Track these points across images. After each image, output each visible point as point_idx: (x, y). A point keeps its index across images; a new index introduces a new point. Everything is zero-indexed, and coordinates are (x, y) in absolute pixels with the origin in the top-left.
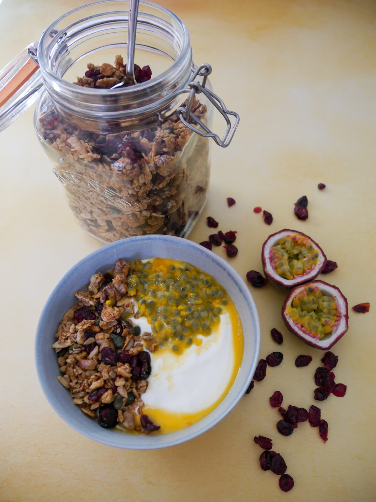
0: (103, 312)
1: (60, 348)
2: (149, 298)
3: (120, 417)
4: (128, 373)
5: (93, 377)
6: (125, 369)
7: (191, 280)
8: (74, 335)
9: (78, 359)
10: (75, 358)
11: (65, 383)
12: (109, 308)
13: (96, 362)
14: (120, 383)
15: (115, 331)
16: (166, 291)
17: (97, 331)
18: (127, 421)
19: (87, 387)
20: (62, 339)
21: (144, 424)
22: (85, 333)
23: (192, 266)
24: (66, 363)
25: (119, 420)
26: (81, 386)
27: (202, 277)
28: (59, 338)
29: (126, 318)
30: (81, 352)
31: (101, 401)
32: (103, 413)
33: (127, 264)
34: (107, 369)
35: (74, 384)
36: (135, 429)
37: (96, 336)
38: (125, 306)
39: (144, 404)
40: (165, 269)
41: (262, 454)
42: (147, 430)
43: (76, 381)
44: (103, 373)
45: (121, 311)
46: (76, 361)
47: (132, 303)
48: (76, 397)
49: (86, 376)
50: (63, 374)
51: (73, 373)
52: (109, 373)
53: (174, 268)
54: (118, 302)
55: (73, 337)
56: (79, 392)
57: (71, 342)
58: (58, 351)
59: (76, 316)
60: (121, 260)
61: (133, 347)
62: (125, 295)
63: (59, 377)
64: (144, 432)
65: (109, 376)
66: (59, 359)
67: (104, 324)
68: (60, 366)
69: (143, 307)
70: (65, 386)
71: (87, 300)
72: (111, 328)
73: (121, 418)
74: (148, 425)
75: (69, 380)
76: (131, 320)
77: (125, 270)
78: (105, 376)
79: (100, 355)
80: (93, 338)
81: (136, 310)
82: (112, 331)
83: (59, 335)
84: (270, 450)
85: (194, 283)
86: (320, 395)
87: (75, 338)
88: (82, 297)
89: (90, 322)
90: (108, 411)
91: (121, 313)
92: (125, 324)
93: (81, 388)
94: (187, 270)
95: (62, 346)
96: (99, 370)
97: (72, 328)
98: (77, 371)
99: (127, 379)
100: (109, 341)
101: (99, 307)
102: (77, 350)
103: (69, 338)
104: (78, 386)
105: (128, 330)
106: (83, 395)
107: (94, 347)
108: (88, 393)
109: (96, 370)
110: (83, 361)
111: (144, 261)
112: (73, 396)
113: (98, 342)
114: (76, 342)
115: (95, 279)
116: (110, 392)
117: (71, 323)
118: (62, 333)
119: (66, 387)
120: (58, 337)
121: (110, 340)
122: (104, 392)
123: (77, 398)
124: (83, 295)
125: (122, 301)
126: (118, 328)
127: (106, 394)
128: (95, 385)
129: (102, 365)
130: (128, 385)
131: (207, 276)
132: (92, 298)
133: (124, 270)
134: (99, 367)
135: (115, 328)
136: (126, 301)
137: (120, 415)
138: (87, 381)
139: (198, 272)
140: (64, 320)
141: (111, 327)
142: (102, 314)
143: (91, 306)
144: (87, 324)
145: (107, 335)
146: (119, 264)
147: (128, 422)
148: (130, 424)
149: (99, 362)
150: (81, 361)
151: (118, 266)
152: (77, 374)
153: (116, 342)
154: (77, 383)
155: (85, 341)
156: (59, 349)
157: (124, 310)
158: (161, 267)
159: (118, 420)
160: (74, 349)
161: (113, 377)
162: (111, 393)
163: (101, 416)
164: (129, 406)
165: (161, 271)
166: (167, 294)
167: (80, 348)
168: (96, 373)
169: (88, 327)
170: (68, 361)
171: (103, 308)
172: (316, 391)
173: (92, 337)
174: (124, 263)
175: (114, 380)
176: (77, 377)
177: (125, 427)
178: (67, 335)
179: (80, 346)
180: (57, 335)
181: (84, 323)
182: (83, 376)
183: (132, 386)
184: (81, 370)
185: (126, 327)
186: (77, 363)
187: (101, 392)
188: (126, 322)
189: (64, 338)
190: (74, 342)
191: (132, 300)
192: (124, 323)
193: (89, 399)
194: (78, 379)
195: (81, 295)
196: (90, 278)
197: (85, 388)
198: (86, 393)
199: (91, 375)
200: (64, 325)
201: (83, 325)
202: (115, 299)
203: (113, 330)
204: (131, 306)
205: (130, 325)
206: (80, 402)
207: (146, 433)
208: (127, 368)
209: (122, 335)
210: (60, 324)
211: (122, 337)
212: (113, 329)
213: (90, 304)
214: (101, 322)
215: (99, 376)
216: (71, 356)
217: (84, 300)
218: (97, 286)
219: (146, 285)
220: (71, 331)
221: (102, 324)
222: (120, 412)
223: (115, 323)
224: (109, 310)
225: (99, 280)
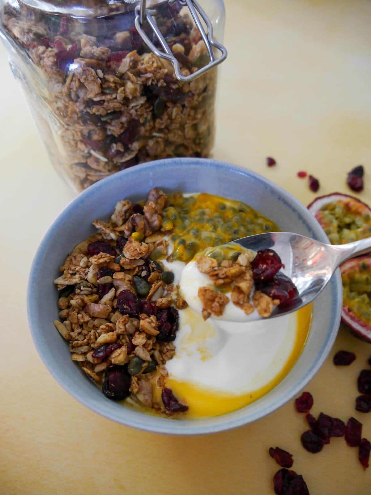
0: (126, 247)
1: (65, 285)
2: (190, 239)
3: (134, 385)
4: (154, 328)
5: (103, 326)
6: (150, 323)
7: (246, 223)
8: (85, 270)
9: (86, 302)
10: (83, 300)
11: (64, 332)
12: (136, 242)
13: (110, 309)
14: (139, 340)
15: (139, 274)
16: (212, 231)
17: (116, 269)
18: (143, 392)
19: (94, 340)
20: (69, 273)
21: (166, 401)
22: (99, 270)
23: (249, 207)
24: (69, 307)
25: (132, 389)
26: (85, 338)
27: (260, 221)
28: (65, 272)
29: (157, 258)
30: (92, 293)
31: (111, 361)
32: (111, 376)
33: (164, 194)
34: (124, 319)
35: (76, 334)
36: (153, 407)
37: (114, 275)
38: (156, 244)
39: (167, 374)
40: (213, 207)
41: (278, 472)
42: (169, 410)
43: (79, 330)
44: (117, 324)
45: (150, 248)
46: (82, 305)
47: (166, 241)
48: (77, 351)
49: (94, 326)
50: (63, 319)
51: (77, 319)
52: (125, 325)
53: (224, 207)
54: (148, 238)
55: (84, 272)
56: (81, 346)
57: (80, 279)
58: (60, 288)
59: (91, 249)
60: (157, 190)
61: (162, 297)
62: (158, 231)
63: (57, 322)
64: (164, 412)
65: (126, 328)
66: (61, 299)
67: (126, 261)
68: (60, 309)
69: (180, 249)
70: (64, 336)
71: (108, 231)
72: (135, 269)
73: (134, 388)
74: (172, 403)
75: (69, 328)
76: (162, 263)
77: (161, 202)
78: (120, 328)
79: (116, 300)
80: (110, 278)
81: (170, 251)
82: (135, 273)
83: (65, 268)
84: (290, 469)
85: (250, 227)
86: (364, 405)
87: (86, 274)
88: (102, 226)
89: (108, 257)
90: (118, 374)
91: (150, 250)
92: (154, 266)
93: (85, 340)
94: (241, 211)
95: (67, 283)
96: (112, 320)
97: (83, 261)
98: (83, 317)
99: (149, 337)
100: (131, 284)
101: (122, 240)
102: (87, 290)
103: (77, 273)
104: (81, 338)
105: (157, 274)
106: (86, 350)
107: (110, 289)
108: (93, 349)
109: (108, 319)
110: (93, 304)
111: (186, 196)
112: (72, 351)
113: (116, 283)
114: (87, 279)
115: (120, 207)
116: (124, 349)
117: (84, 256)
118: (69, 266)
119: (65, 338)
120: (63, 270)
121: (133, 283)
122: (116, 349)
123: (77, 354)
124: (103, 225)
125: (153, 238)
126: (144, 270)
127: (119, 351)
128: (104, 338)
129: (117, 313)
130: (149, 344)
131: (267, 220)
132: (114, 231)
133: (159, 201)
134: (112, 316)
135: (140, 269)
136: (158, 239)
137: (134, 383)
138: (95, 332)
139: (256, 216)
140: (74, 252)
141: (135, 266)
142: (125, 249)
143: (112, 240)
144: (104, 258)
145: (129, 277)
146: (154, 192)
147: (144, 395)
148: (147, 397)
149: (114, 310)
150: (90, 304)
151: (153, 195)
152: (82, 321)
153: (138, 287)
154: (80, 333)
155: (98, 279)
156: (62, 285)
157: (155, 248)
158: (208, 203)
159: (130, 390)
160: (82, 288)
161: (131, 330)
162: (125, 351)
163: (107, 382)
164: (148, 374)
165: (207, 207)
166: (214, 235)
167: (90, 287)
168: (107, 323)
169: (105, 262)
170: (73, 302)
171: (127, 242)
172: (358, 400)
173: (109, 275)
174: (161, 193)
175: (131, 336)
176: (81, 326)
177: (138, 402)
178: (75, 269)
179: (92, 285)
180: (63, 268)
181: (100, 257)
182: (90, 325)
183: (154, 347)
184: (88, 317)
185: (155, 269)
186: (84, 307)
187: (112, 347)
188: (155, 263)
189: (71, 272)
190: (84, 279)
191: (166, 238)
192: (152, 264)
193: (93, 357)
194: (83, 329)
195: (101, 224)
196: (115, 205)
197: (91, 342)
198: (91, 349)
199: (101, 325)
200: (74, 257)
201: (99, 259)
202: (145, 233)
203: (138, 272)
204: (164, 245)
205: (160, 268)
206: (80, 359)
207: (167, 414)
208: (152, 322)
209: (149, 279)
210: (68, 256)
211: (147, 282)
212: (137, 270)
213: (111, 237)
214: (122, 258)
215: (111, 328)
216: (77, 297)
217: (103, 230)
218: (123, 216)
219: (187, 222)
220: (82, 264)
221: (124, 261)
222: (134, 379)
223: (141, 263)
224: (135, 244)
225: (126, 208)
